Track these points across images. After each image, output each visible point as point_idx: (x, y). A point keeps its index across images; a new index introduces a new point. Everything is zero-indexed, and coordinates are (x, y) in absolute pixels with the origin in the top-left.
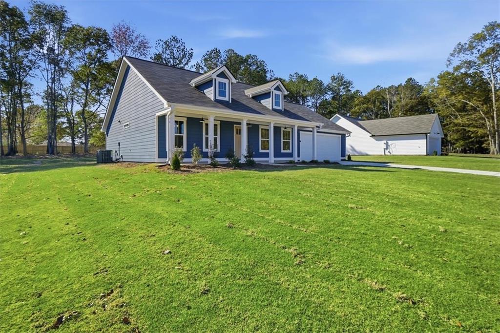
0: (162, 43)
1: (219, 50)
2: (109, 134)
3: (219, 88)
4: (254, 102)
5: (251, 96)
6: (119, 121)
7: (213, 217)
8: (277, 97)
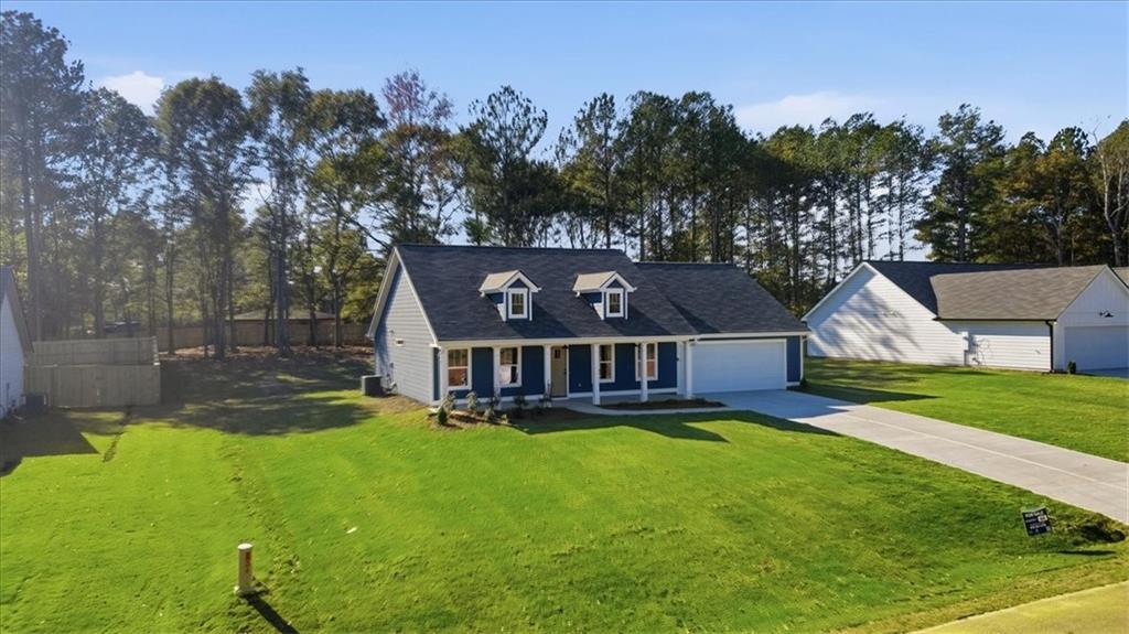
3: (513, 302)
4: (579, 306)
5: (579, 294)
6: (391, 331)
8: (614, 298)
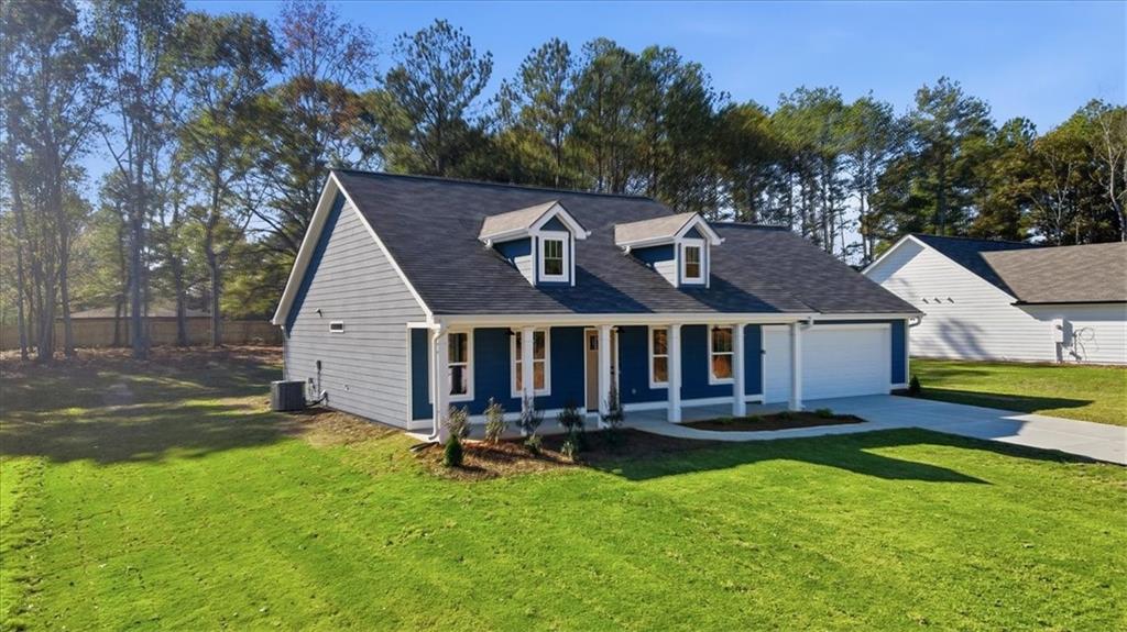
0: (408, 42)
1: (566, 46)
2: (293, 333)
3: (547, 254)
4: (634, 268)
5: (628, 250)
6: (319, 312)
7: (511, 597)
8: (693, 253)
